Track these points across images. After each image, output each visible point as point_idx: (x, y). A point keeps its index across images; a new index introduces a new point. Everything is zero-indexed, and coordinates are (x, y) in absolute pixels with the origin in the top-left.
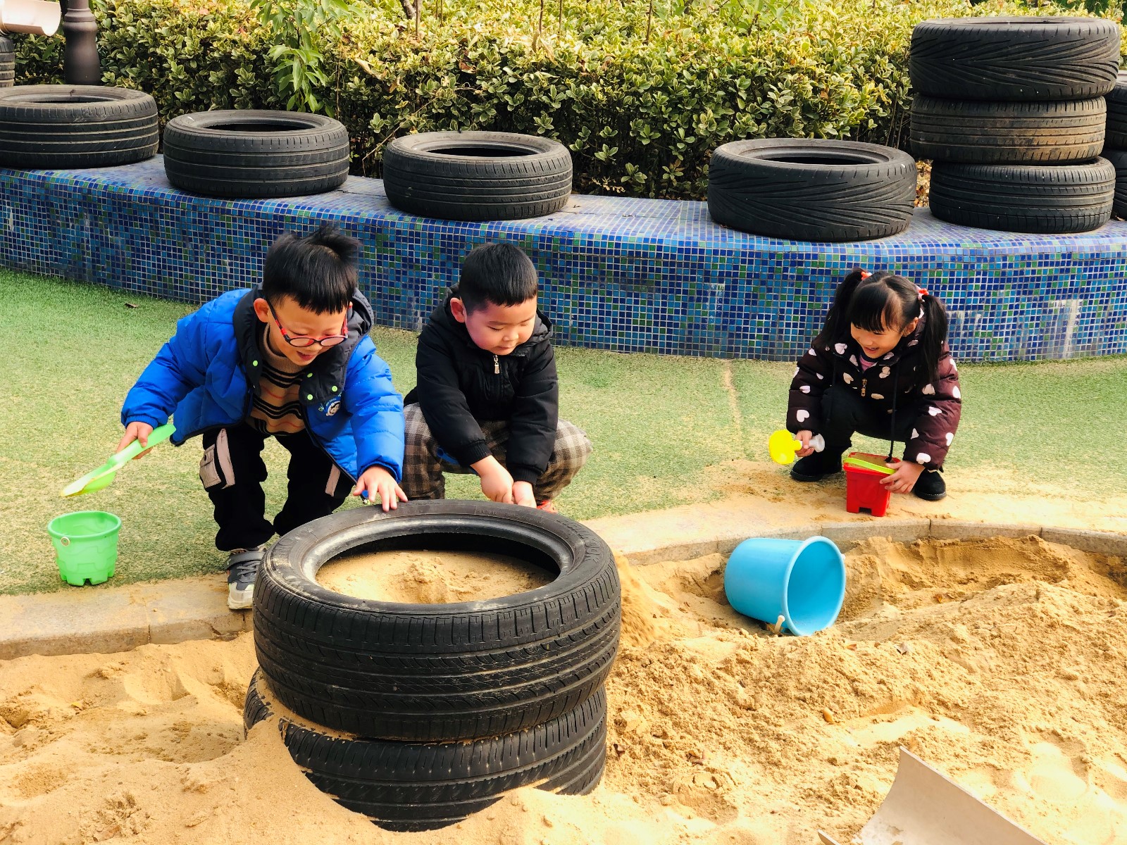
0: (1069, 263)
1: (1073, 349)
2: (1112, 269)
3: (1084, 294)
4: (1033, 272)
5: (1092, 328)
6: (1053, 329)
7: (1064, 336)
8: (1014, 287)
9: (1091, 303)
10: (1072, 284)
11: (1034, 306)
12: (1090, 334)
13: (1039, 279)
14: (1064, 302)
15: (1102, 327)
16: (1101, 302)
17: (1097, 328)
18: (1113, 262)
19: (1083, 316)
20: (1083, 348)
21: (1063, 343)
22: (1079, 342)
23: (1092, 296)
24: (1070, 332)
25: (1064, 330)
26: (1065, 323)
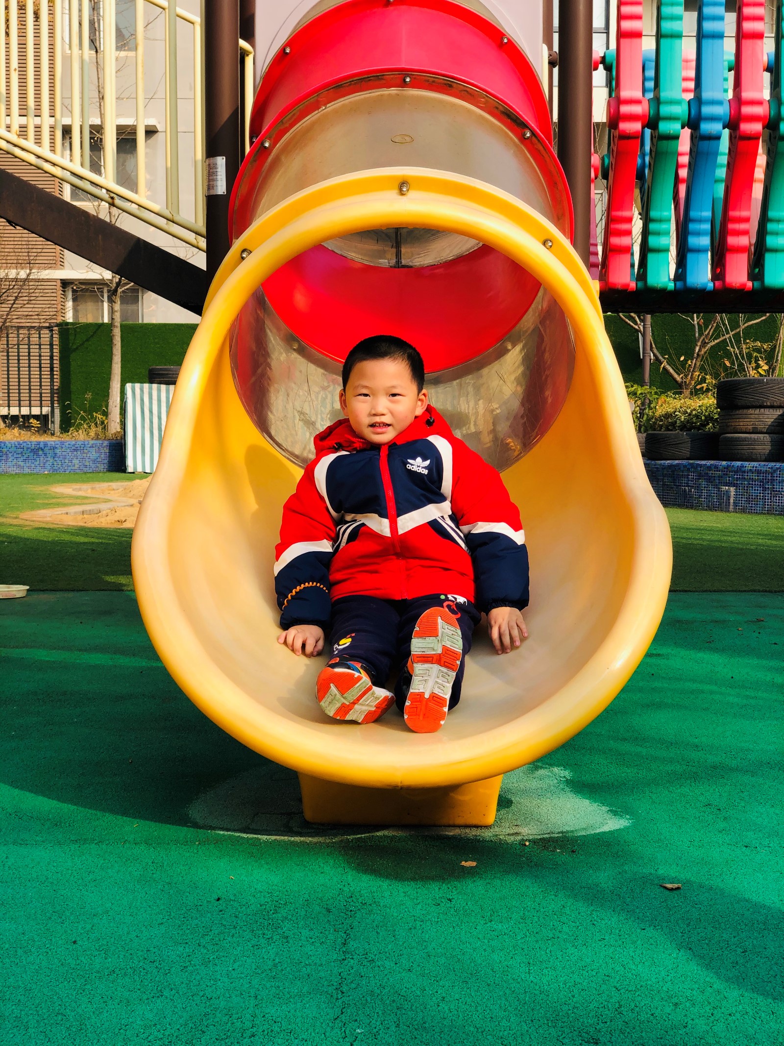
0: (727, 471)
1: (734, 509)
2: (747, 476)
3: (734, 485)
4: (712, 474)
5: (742, 501)
6: (724, 499)
7: (729, 503)
8: (705, 479)
9: (739, 489)
10: (729, 480)
11: (714, 488)
12: (742, 503)
13: (714, 477)
14: (727, 488)
15: (747, 501)
16: (744, 490)
17: (744, 501)
18: (747, 473)
19: (737, 495)
20: (739, 509)
21: (729, 506)
22: (737, 506)
23: (739, 486)
24: (732, 501)
25: (729, 500)
26: (729, 497)
